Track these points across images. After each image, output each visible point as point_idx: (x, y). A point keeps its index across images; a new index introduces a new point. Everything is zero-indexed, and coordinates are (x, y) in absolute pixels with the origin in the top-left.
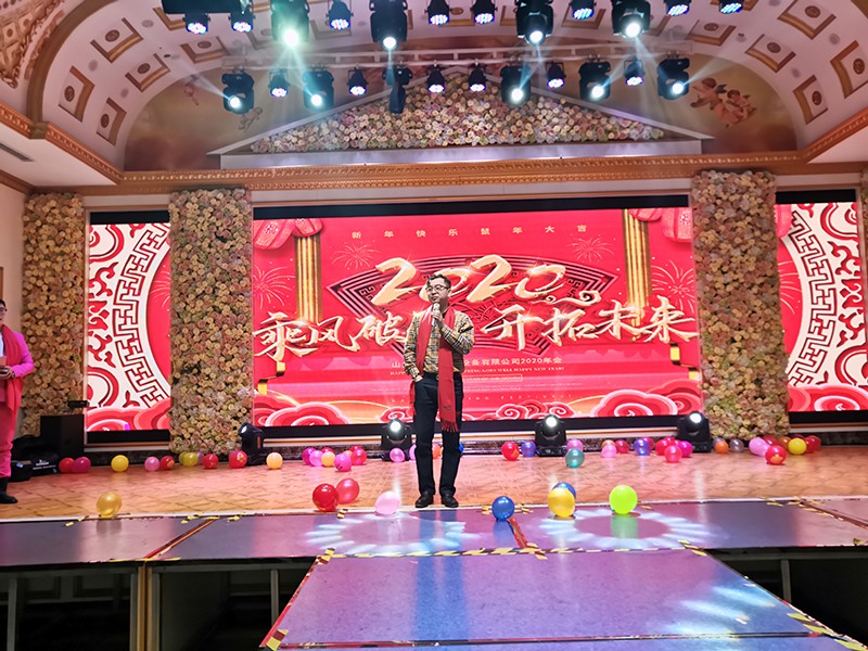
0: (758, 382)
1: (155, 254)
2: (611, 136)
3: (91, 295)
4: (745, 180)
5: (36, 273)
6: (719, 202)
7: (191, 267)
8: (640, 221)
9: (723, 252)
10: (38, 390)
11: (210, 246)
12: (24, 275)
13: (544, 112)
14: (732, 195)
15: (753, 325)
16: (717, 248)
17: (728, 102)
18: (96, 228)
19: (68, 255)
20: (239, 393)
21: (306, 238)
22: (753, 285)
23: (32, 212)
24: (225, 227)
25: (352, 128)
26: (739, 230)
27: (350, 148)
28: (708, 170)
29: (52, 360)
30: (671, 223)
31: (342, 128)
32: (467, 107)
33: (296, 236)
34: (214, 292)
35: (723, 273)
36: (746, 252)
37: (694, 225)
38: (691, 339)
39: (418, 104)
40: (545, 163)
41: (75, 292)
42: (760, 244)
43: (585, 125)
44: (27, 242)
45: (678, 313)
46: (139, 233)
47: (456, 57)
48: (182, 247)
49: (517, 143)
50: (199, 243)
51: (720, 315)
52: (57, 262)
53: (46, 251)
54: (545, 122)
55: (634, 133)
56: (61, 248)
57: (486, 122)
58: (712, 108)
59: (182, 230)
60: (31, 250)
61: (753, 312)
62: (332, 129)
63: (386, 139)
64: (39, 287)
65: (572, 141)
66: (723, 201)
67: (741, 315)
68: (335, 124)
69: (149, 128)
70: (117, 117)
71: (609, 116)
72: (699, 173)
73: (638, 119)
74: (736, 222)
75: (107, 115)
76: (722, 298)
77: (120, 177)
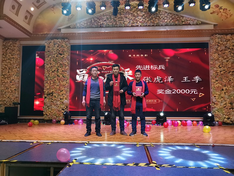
0: (231, 103)
2: (184, 23)
4: (229, 37)
5: (5, 64)
6: (219, 44)
7: (51, 63)
9: (220, 61)
10: (5, 99)
11: (57, 56)
12: (2, 64)
13: (162, 16)
14: (224, 42)
15: (230, 84)
16: (218, 59)
17: (223, 12)
19: (15, 58)
20: (64, 102)
22: (230, 72)
23: (5, 45)
24: (61, 50)
25: (101, 21)
26: (226, 54)
27: (101, 27)
28: (216, 34)
29: (9, 90)
31: (98, 20)
32: (137, 14)
34: (58, 70)
35: (220, 68)
36: (228, 61)
39: (122, 13)
40: (162, 32)
42: (233, 58)
43: (175, 20)
44: (3, 54)
48: (48, 56)
49: (153, 26)
50: (53, 55)
51: (218, 81)
52: (12, 61)
53: (9, 57)
54: (162, 19)
55: (191, 23)
56: (13, 56)
57: (143, 19)
58: (217, 14)
59: (49, 51)
60: (4, 57)
61: (230, 81)
62: (95, 21)
63: (112, 24)
64: (6, 68)
65: (171, 25)
66: (221, 44)
67: (226, 81)
68: (96, 19)
69: (40, 21)
70: (30, 17)
71: (183, 17)
72: (212, 35)
73: (193, 18)
74: (225, 51)
75: (27, 16)
76: (219, 76)
77: (31, 35)
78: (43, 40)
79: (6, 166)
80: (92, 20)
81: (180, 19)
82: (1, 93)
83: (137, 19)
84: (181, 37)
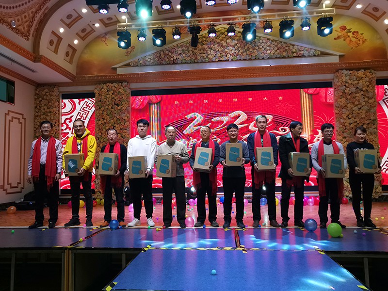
1: (89, 112)
2: (295, 55)
3: (62, 130)
4: (361, 73)
6: (347, 85)
7: (104, 117)
8: (308, 94)
9: (349, 108)
11: (112, 108)
12: (35, 121)
13: (263, 44)
14: (354, 81)
16: (346, 106)
17: (352, 37)
18: (64, 101)
19: (52, 112)
21: (154, 104)
23: (38, 94)
24: (118, 99)
25: (174, 54)
26: (357, 98)
27: (174, 63)
28: (342, 70)
30: (324, 95)
31: (170, 54)
32: (227, 43)
33: (150, 103)
35: (349, 118)
36: (360, 108)
37: (335, 96)
39: (204, 42)
40: (263, 68)
41: (55, 128)
42: (368, 104)
43: (282, 50)
44: (36, 107)
46: (82, 103)
47: (221, 20)
48: (100, 108)
49: (250, 59)
50: (107, 107)
51: (347, 139)
52: (48, 116)
53: (43, 111)
54: (263, 49)
55: (306, 53)
56: (50, 110)
57: (236, 50)
58: (344, 40)
59: (100, 101)
60: (37, 111)
62: (166, 55)
63: (190, 59)
65: (276, 58)
66: (349, 84)
68: (167, 52)
69: (87, 57)
70: (73, 52)
71: (294, 45)
72: (337, 71)
73: (308, 46)
74: (356, 94)
75: (68, 52)
76: (348, 130)
77: (74, 78)
78: (92, 85)
79: (71, 253)
80: (162, 53)
81: (289, 49)
84: (291, 75)
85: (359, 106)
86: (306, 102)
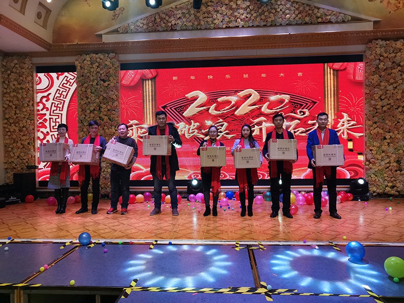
0: (398, 162)
1: (70, 89)
2: (320, 20)
3: (38, 111)
4: (399, 44)
5: (8, 99)
6: (382, 58)
7: (87, 96)
8: (334, 70)
9: (382, 88)
10: (13, 160)
11: (97, 84)
12: (3, 100)
13: (281, 7)
14: (390, 54)
15: (397, 129)
16: (379, 85)
18: (39, 75)
19: (25, 89)
21: (148, 80)
22: (399, 107)
23: (6, 66)
24: (104, 74)
25: (172, 19)
26: (393, 75)
27: (172, 30)
28: (377, 40)
29: (19, 144)
30: (352, 71)
31: (167, 18)
32: (237, 5)
33: (143, 79)
34: (99, 109)
35: (382, 100)
36: (396, 88)
37: (366, 72)
38: (360, 137)
39: (209, 4)
40: (280, 37)
41: (29, 109)
43: (304, 14)
44: (4, 82)
45: (353, 123)
46: (61, 78)
48: (83, 85)
49: (265, 26)
50: (91, 83)
51: (378, 124)
52: (19, 93)
53: (13, 87)
54: (281, 13)
55: (333, 19)
56: (22, 86)
57: (248, 13)
59: (83, 76)
60: (6, 86)
61: (398, 122)
62: (162, 19)
63: (191, 24)
64: (11, 106)
65: (296, 24)
66: (384, 58)
67: (390, 124)
69: (65, 20)
70: (46, 13)
71: (319, 8)
72: (370, 41)
73: (336, 10)
74: (392, 70)
75: (40, 12)
76: (380, 114)
77: (50, 46)
78: (72, 55)
79: (24, 294)
80: (157, 17)
81: (313, 12)
82: (6, 149)
83: (236, 14)
84: (314, 45)
85: (395, 85)
86: (330, 80)
